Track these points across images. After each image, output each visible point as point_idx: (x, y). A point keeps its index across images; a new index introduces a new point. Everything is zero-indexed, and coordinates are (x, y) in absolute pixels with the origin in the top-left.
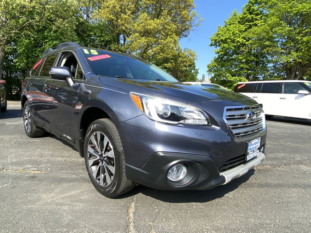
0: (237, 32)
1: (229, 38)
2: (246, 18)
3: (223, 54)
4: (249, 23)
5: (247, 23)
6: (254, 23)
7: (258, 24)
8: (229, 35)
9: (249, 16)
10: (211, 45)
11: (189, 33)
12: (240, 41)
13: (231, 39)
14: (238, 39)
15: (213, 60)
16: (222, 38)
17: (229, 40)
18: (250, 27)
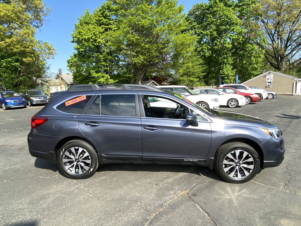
0: (98, 33)
1: (91, 38)
2: (102, 21)
3: (83, 51)
4: (105, 27)
5: (103, 26)
6: (109, 27)
7: (112, 28)
8: (91, 35)
9: (104, 20)
10: (73, 42)
11: (42, 25)
12: (101, 41)
13: (93, 39)
14: (99, 40)
15: (72, 56)
16: (85, 37)
17: (91, 40)
18: (106, 30)
